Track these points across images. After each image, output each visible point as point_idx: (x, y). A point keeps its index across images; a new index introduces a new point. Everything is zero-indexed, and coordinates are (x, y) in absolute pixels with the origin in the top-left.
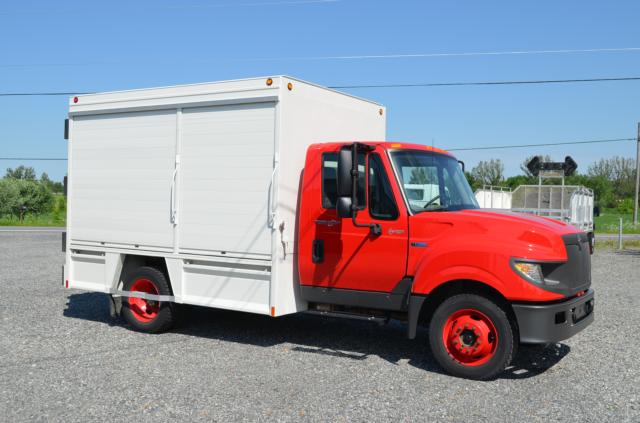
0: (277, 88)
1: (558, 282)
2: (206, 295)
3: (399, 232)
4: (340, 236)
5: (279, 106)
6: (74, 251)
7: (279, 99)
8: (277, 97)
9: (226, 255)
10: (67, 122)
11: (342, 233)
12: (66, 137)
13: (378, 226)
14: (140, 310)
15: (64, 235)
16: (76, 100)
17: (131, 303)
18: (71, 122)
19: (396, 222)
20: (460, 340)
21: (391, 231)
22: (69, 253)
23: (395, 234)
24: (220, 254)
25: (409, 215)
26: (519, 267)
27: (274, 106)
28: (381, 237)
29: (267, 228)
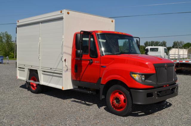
0: (63, 14)
1: (151, 81)
2: (47, 82)
3: (98, 62)
4: (81, 63)
5: (64, 19)
6: (18, 67)
7: (64, 17)
8: (63, 17)
9: (52, 69)
10: (16, 28)
11: (82, 63)
12: (16, 33)
13: (91, 60)
14: (34, 86)
15: (16, 62)
16: (18, 22)
17: (31, 84)
18: (17, 28)
19: (97, 58)
20: (115, 101)
21: (95, 62)
22: (17, 68)
23: (96, 63)
24: (50, 69)
25: (101, 56)
26: (133, 75)
27: (62, 20)
28: (93, 64)
29: (61, 61)
